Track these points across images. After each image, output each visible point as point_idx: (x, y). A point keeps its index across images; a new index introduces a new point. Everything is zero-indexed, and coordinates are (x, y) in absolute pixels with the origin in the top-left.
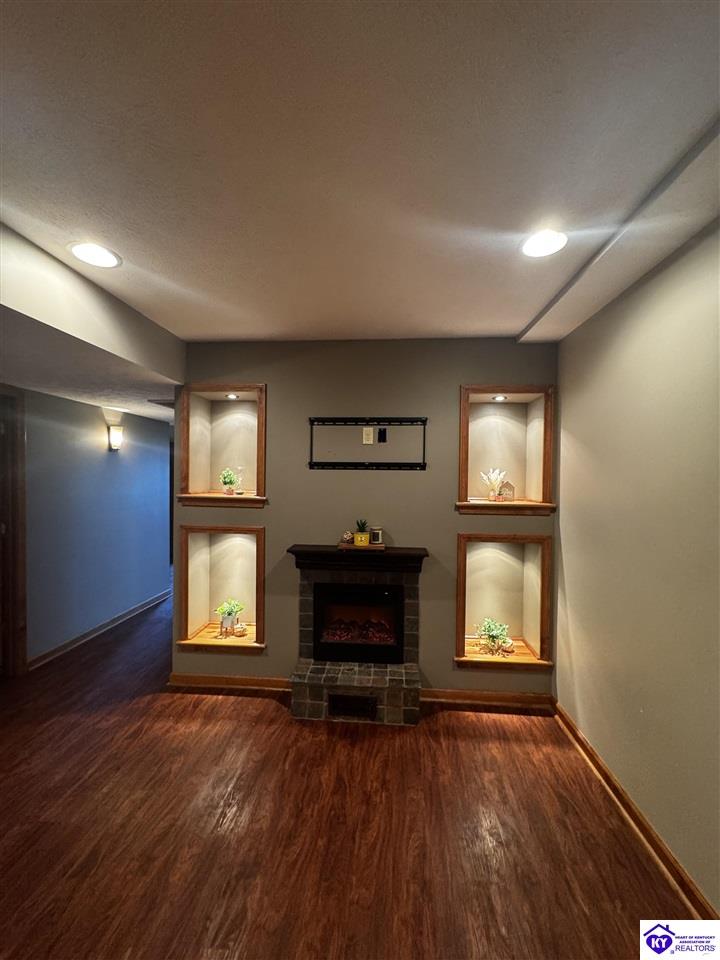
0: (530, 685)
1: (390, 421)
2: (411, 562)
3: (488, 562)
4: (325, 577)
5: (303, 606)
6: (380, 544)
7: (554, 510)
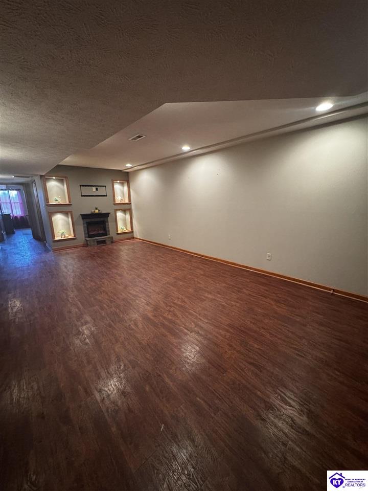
0: (130, 235)
1: (98, 186)
2: (107, 215)
3: (120, 214)
4: (88, 220)
5: (84, 227)
6: (100, 212)
7: (131, 204)
